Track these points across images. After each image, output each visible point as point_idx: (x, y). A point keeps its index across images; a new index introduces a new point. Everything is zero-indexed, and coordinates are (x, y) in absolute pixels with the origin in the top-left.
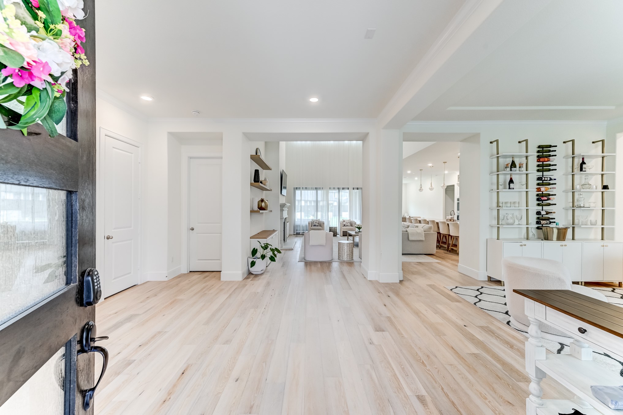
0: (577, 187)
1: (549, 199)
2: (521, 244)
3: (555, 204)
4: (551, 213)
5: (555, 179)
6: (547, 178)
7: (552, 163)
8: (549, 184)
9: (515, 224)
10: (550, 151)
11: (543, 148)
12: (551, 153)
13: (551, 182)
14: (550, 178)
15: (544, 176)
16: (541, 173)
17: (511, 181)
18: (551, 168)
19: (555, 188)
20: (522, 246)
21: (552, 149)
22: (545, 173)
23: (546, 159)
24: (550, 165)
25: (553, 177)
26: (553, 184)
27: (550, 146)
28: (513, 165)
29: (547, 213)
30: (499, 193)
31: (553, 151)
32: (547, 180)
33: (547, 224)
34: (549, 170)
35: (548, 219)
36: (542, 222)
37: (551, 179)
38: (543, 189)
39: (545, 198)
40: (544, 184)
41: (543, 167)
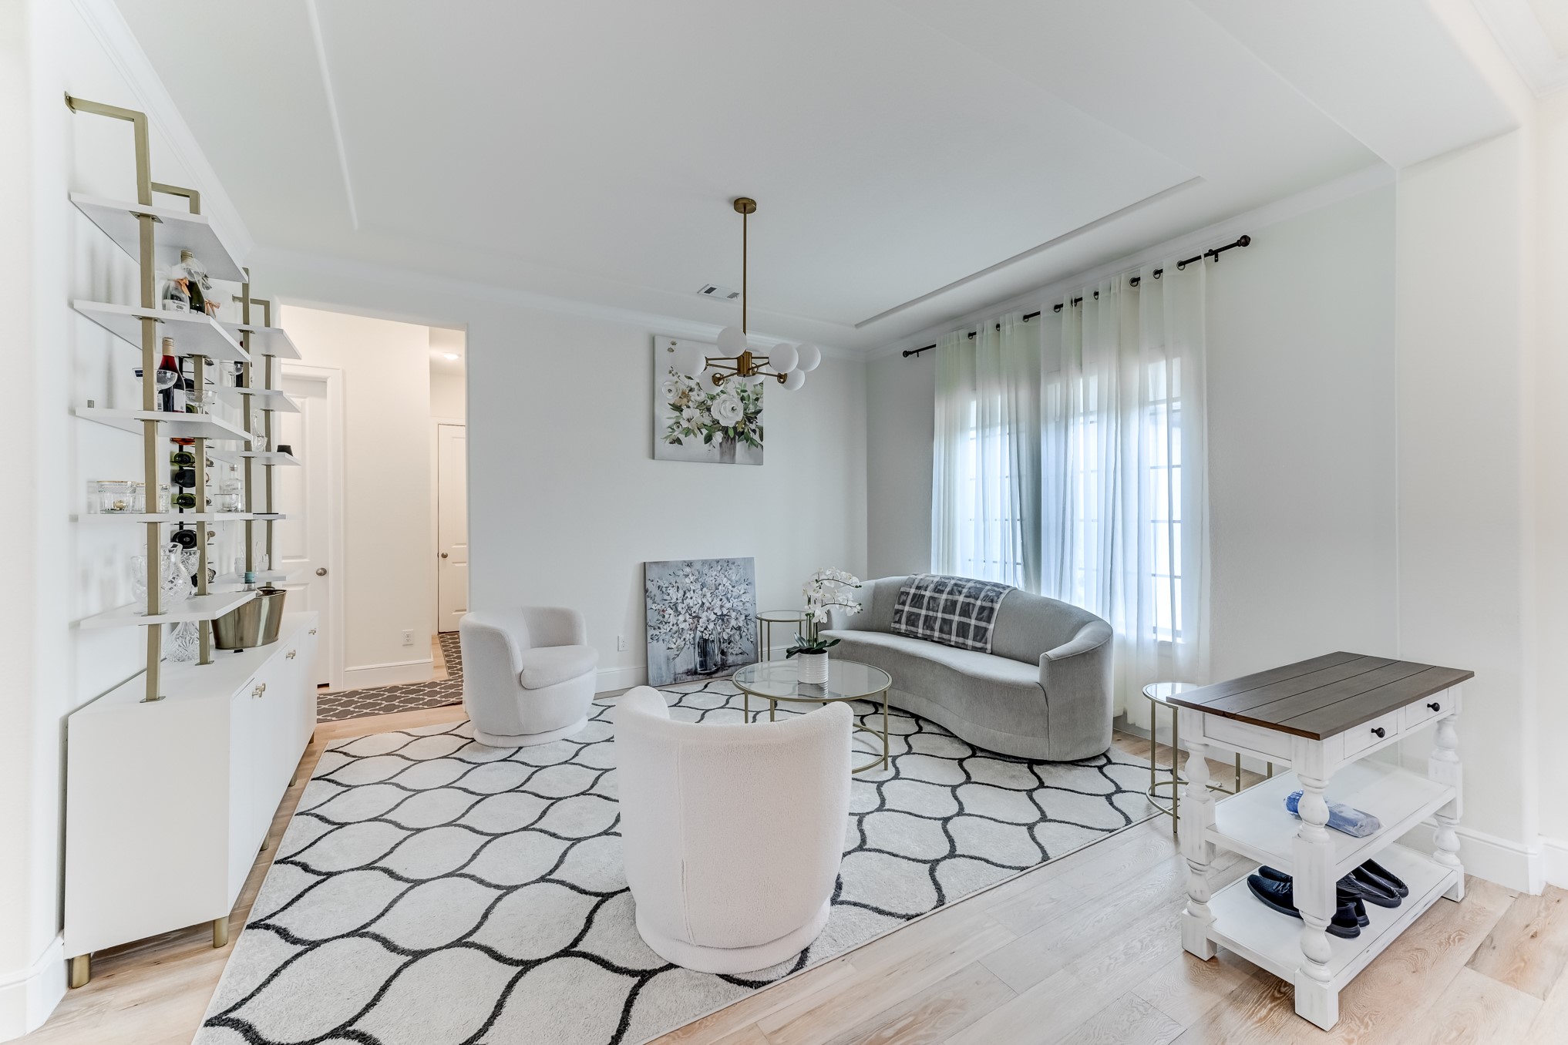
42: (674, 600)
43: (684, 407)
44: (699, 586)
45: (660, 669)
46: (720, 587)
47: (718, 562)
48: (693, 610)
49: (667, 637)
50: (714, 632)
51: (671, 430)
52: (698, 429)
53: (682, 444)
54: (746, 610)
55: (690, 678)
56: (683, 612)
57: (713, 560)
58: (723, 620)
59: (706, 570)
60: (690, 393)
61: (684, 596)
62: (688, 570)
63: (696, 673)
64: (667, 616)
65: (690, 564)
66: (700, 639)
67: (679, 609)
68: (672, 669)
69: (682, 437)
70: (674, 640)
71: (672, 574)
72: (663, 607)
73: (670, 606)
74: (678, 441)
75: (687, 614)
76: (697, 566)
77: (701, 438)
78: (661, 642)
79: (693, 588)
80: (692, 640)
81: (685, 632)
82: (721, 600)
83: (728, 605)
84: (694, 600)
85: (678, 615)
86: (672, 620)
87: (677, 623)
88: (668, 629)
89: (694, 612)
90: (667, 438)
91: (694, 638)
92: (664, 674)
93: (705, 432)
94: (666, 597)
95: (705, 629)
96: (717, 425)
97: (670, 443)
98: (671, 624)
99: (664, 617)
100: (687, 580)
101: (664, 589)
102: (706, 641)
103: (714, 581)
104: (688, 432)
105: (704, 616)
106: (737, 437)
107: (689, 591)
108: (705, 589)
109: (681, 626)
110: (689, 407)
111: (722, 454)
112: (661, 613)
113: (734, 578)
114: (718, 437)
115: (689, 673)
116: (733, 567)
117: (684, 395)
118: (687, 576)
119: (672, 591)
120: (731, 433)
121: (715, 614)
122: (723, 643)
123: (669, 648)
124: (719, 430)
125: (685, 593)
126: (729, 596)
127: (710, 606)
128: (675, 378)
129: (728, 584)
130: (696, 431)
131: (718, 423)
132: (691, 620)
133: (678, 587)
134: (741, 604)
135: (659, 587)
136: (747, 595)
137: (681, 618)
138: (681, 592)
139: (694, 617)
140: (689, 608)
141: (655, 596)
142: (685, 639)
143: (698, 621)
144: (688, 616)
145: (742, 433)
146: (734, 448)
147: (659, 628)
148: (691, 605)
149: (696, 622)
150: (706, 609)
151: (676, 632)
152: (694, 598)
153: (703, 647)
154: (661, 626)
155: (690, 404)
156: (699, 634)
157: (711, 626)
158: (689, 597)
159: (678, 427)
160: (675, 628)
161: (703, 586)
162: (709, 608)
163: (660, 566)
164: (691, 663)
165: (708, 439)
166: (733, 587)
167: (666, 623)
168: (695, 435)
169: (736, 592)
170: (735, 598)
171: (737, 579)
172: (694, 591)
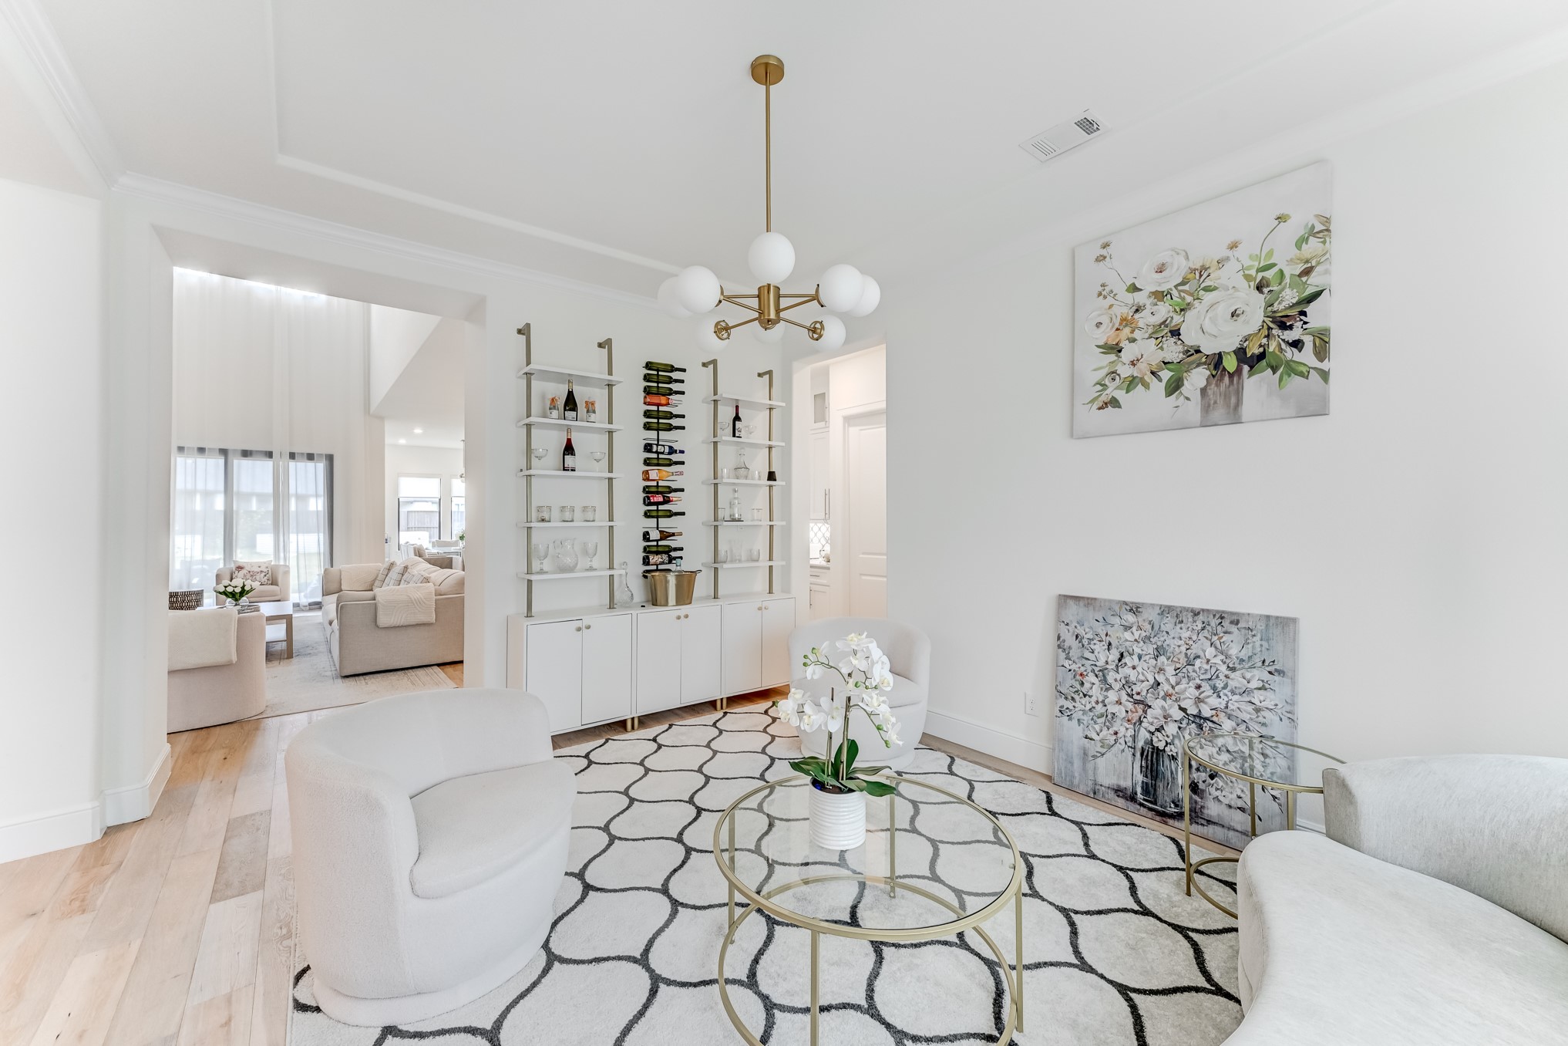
0: (725, 471)
1: (667, 501)
2: (579, 624)
3: (683, 514)
4: (673, 535)
5: (682, 452)
6: (664, 446)
7: (675, 411)
8: (671, 463)
9: (579, 567)
10: (671, 380)
11: (658, 371)
12: (675, 387)
13: (675, 457)
14: (671, 448)
15: (660, 443)
16: (653, 434)
17: (569, 449)
18: (675, 422)
19: (681, 473)
20: (579, 629)
21: (675, 375)
22: (663, 435)
23: (663, 400)
24: (671, 416)
25: (676, 447)
26: (677, 463)
27: (673, 369)
28: (571, 403)
29: (665, 535)
30: (530, 480)
31: (677, 381)
32: (662, 451)
33: (662, 563)
34: (670, 428)
35: (668, 550)
36: (654, 559)
37: (672, 451)
38: (654, 474)
39: (660, 499)
40: (661, 462)
41: (658, 420)
42: (1101, 663)
43: (1124, 344)
44: (1150, 649)
45: (1072, 763)
46: (1198, 662)
47: (1196, 613)
48: (1136, 689)
49: (1086, 719)
50: (1176, 741)
51: (1101, 388)
52: (1153, 373)
53: (1120, 407)
54: (1264, 725)
55: (1121, 802)
56: (1117, 686)
57: (1187, 610)
58: (1200, 727)
59: (1168, 623)
60: (1137, 316)
61: (1120, 660)
62: (1130, 618)
63: (1132, 798)
64: (1087, 685)
65: (1135, 609)
66: (1146, 743)
67: (1110, 678)
68: (1090, 773)
69: (1120, 395)
70: (1097, 727)
71: (1101, 620)
72: (1083, 669)
73: (1093, 671)
74: (1114, 403)
75: (1123, 693)
76: (1153, 615)
77: (1158, 388)
78: (1075, 722)
79: (1137, 650)
80: (1129, 740)
81: (1118, 722)
82: (1198, 687)
83: (1214, 701)
84: (1140, 672)
85: (1107, 690)
86: (1096, 692)
87: (1103, 702)
88: (1088, 707)
89: (1138, 694)
90: (1092, 401)
91: (1134, 738)
92: (1076, 774)
93: (1166, 375)
94: (1087, 654)
95: (1158, 730)
96: (1196, 356)
97: (1099, 409)
98: (1094, 699)
99: (1082, 684)
100: (1127, 635)
101: (1086, 642)
102: (1158, 752)
103: (1183, 649)
104: (1131, 383)
105: (1157, 705)
106: (1246, 368)
107: (1131, 655)
108: (1162, 659)
109: (1112, 709)
110: (1133, 340)
111: (1206, 409)
112: (1078, 677)
113: (1234, 651)
114: (1198, 377)
115: (1119, 791)
116: (1233, 629)
117: (1125, 322)
118: (1127, 628)
119: (1099, 647)
120: (1230, 364)
121: (1184, 710)
122: (1198, 770)
123: (1086, 737)
124: (1198, 365)
125: (1122, 655)
126: (1219, 685)
127: (1171, 691)
128: (1110, 300)
129: (1217, 660)
130: (1149, 378)
131: (1198, 351)
132: (1130, 706)
133: (1110, 644)
134: (1250, 708)
135: (1077, 637)
136: (1269, 694)
137: (1112, 696)
138: (1114, 655)
139: (1137, 702)
140: (1128, 683)
141: (1070, 648)
142: (1116, 733)
143: (1145, 712)
144: (1124, 697)
145: (1262, 356)
146: (1239, 394)
147: (1073, 699)
148: (1133, 679)
149: (1140, 712)
150: (1162, 694)
151: (1102, 716)
152: (1139, 669)
153: (1153, 759)
154: (1076, 697)
155: (1137, 334)
156: (1143, 735)
157: (1171, 729)
158: (1130, 664)
159: (1114, 379)
160: (1100, 709)
161: (1159, 651)
162: (1167, 695)
163: (1082, 603)
164: (1125, 778)
165: (1174, 387)
166: (1233, 669)
167: (1085, 696)
168: (1146, 386)
169: (1237, 680)
170: (1233, 693)
171: (1243, 654)
172: (1140, 657)
